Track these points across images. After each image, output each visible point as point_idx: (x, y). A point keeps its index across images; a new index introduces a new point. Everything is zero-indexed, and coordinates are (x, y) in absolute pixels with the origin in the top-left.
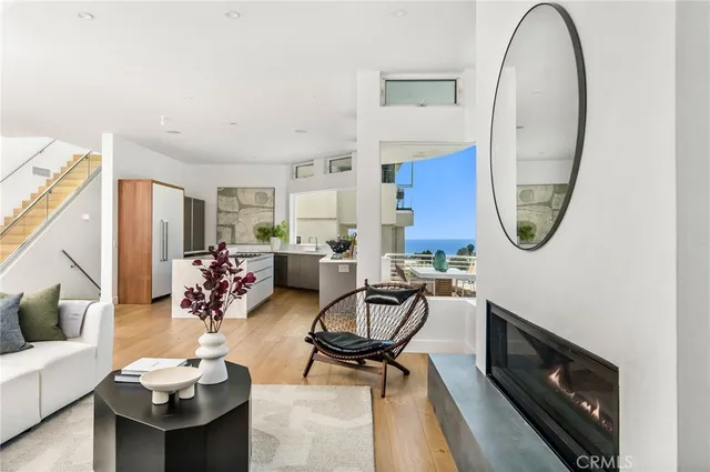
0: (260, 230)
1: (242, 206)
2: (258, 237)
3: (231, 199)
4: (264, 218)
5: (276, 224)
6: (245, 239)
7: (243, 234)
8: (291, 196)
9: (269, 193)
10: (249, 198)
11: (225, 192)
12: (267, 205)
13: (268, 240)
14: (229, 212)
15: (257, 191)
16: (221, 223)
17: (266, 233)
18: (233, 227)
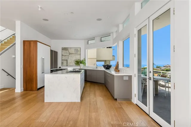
0: (76, 61)
1: (70, 54)
2: (76, 64)
3: (66, 51)
4: (77, 57)
5: (81, 60)
6: (71, 64)
7: (70, 63)
8: (86, 50)
9: (79, 49)
10: (72, 51)
11: (64, 49)
12: (78, 53)
13: (79, 65)
14: (66, 56)
15: (75, 49)
16: (63, 59)
17: (78, 63)
18: (67, 60)
